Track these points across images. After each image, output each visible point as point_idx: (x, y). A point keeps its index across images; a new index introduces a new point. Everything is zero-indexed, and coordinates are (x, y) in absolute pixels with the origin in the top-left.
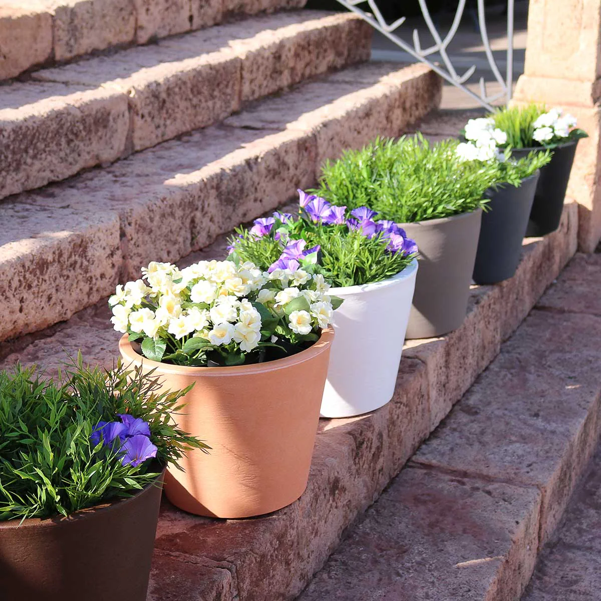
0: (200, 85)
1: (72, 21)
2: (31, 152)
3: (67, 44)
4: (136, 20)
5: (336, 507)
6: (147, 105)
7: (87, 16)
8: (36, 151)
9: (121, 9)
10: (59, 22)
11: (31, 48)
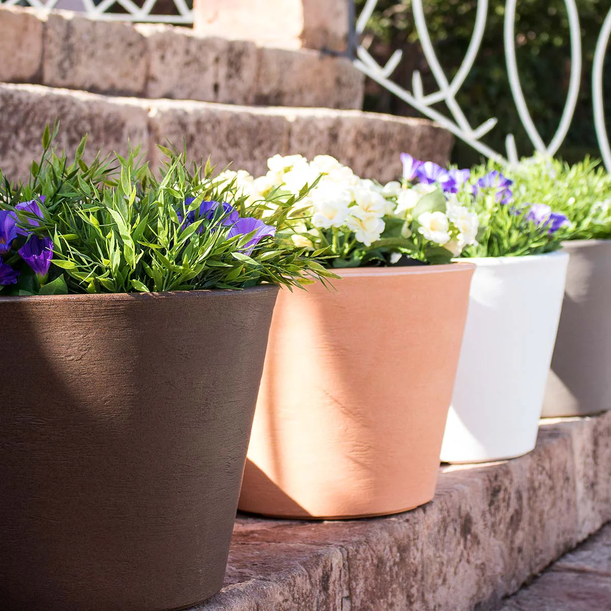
0: (238, 134)
1: (67, 37)
2: (22, 135)
3: (60, 65)
4: (148, 67)
5: (468, 561)
6: (172, 133)
7: (86, 38)
8: (29, 137)
9: (130, 45)
10: (50, 32)
11: (14, 55)
